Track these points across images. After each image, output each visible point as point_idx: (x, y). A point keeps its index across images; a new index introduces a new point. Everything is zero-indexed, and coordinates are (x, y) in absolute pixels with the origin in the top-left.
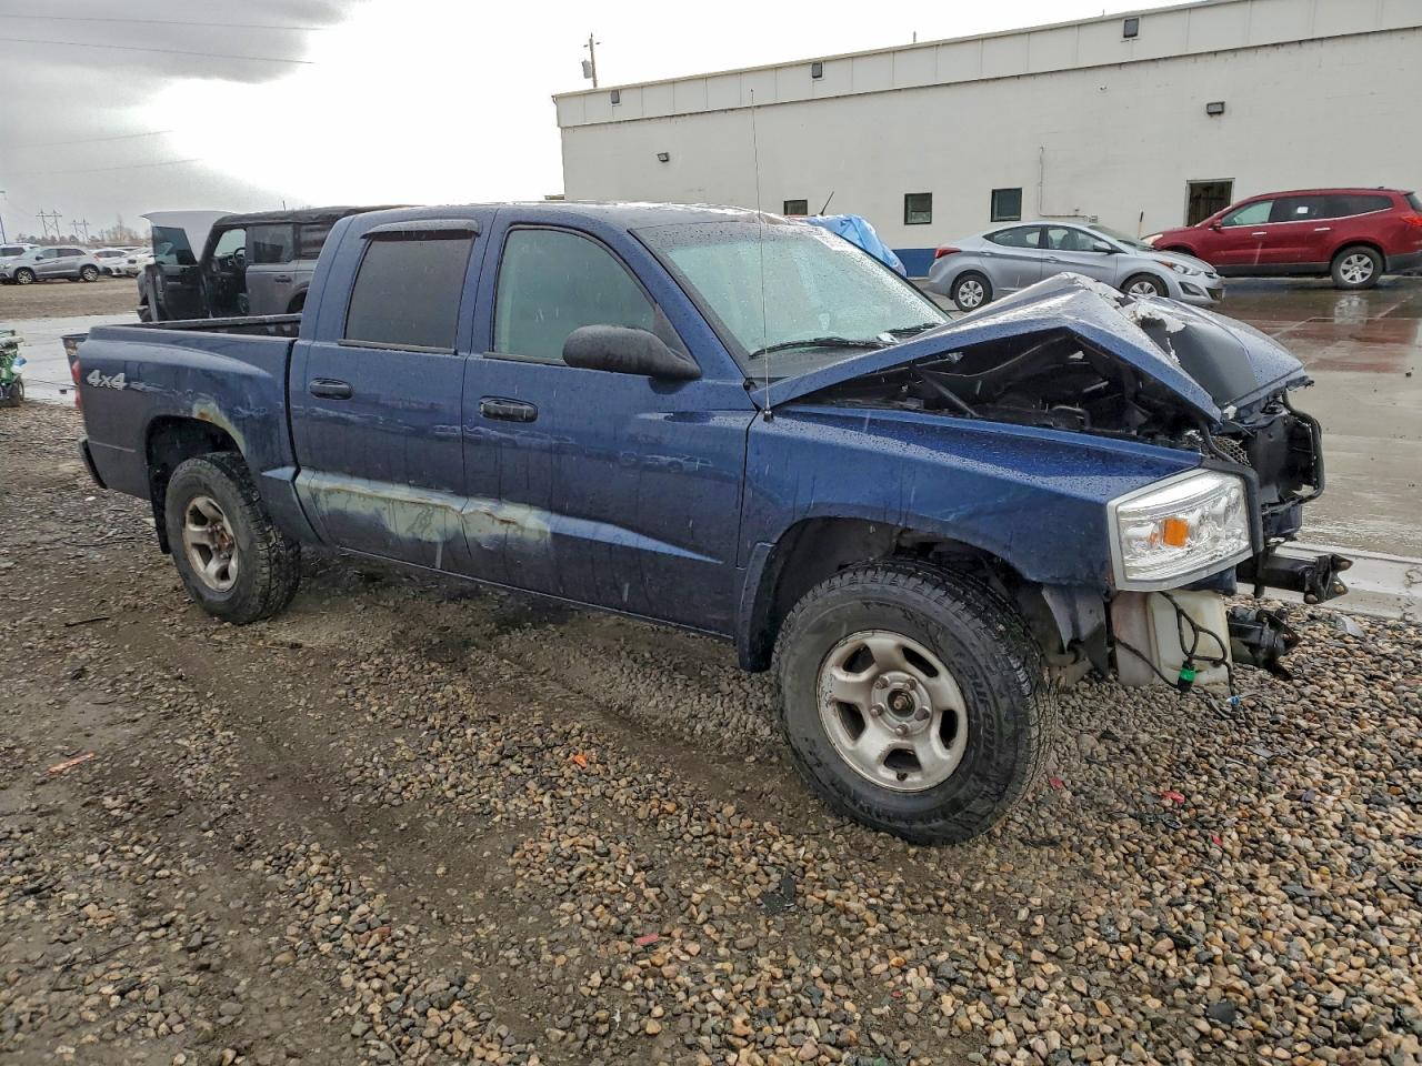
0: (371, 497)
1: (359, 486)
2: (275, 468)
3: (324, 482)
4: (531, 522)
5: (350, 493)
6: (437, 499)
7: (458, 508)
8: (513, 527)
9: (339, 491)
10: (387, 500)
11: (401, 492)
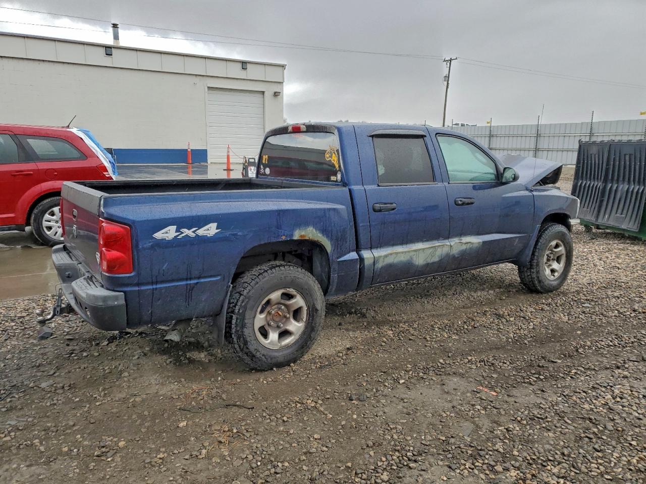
0: (409, 252)
1: (399, 249)
2: (345, 255)
3: (379, 253)
4: (475, 240)
5: (397, 253)
6: (436, 243)
7: (448, 244)
8: (469, 244)
9: (391, 254)
10: (415, 251)
11: (420, 246)
